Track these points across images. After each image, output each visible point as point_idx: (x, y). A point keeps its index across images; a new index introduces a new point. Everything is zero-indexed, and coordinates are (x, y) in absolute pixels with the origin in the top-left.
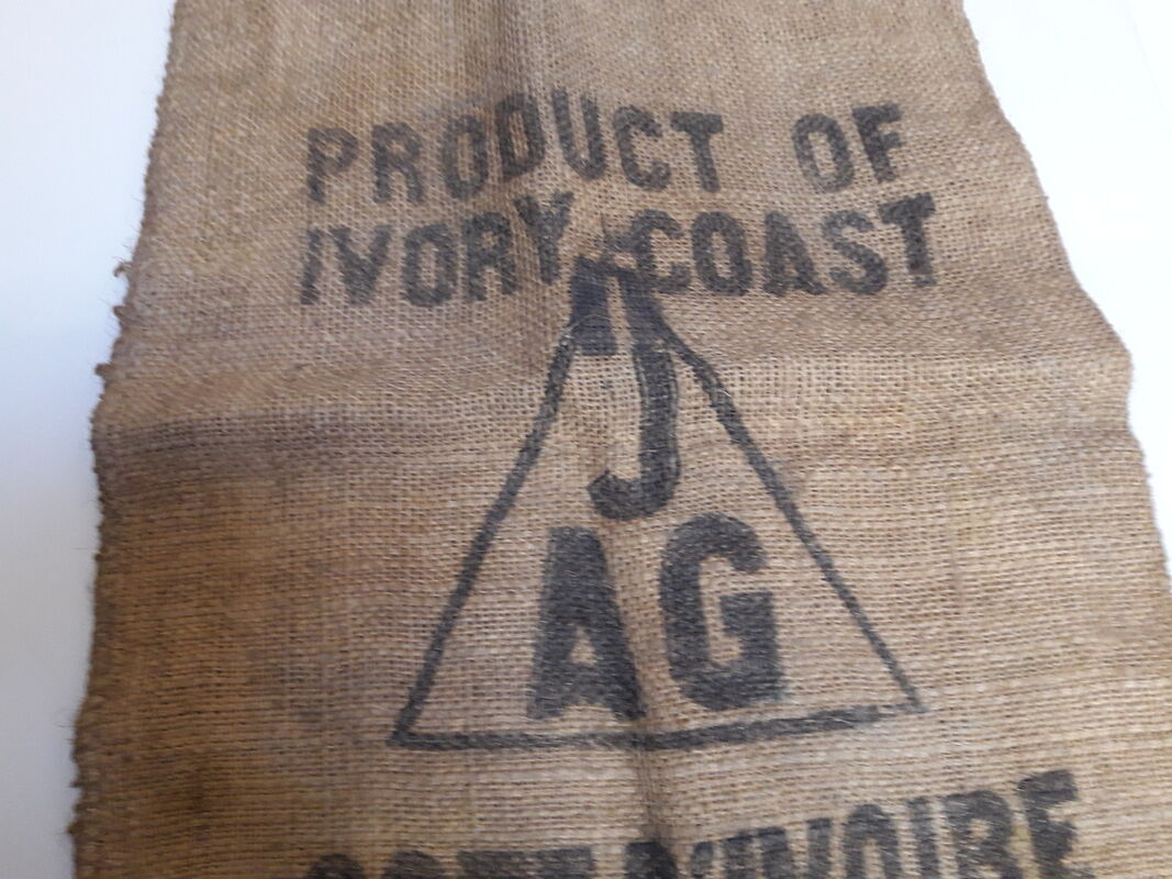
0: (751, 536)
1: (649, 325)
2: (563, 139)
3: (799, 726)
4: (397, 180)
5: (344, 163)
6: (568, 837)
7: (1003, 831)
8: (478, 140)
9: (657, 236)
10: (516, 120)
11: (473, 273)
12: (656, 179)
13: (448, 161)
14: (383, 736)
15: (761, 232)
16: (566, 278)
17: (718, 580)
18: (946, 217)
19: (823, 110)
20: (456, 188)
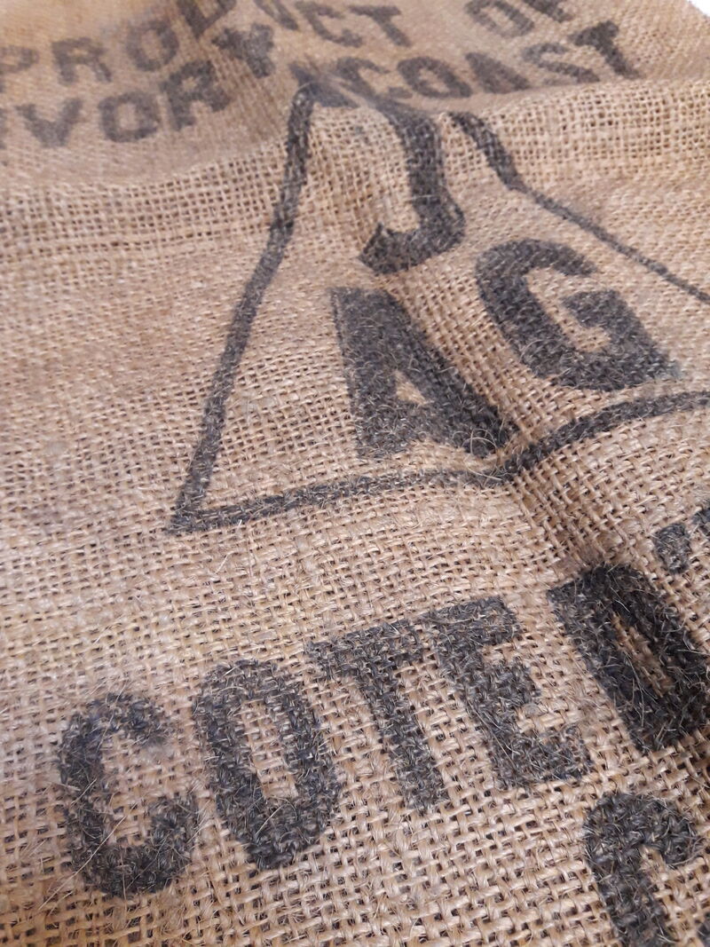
4: (82, 69)
5: (23, 66)
6: (463, 588)
8: (163, 29)
9: (365, 72)
11: (178, 110)
12: (350, 41)
13: (134, 51)
14: (158, 524)
15: (467, 65)
18: (630, 33)
20: (146, 65)
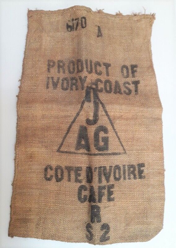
0: (107, 129)
1: (96, 98)
2: (86, 67)
3: (110, 154)
4: (61, 70)
5: (53, 66)
7: (134, 170)
8: (74, 65)
9: (99, 83)
10: (80, 63)
11: (72, 86)
12: (100, 74)
13: (69, 67)
14: (56, 151)
15: (114, 84)
16: (85, 90)
17: (102, 134)
18: (141, 84)
19: (126, 64)
20: (70, 72)
